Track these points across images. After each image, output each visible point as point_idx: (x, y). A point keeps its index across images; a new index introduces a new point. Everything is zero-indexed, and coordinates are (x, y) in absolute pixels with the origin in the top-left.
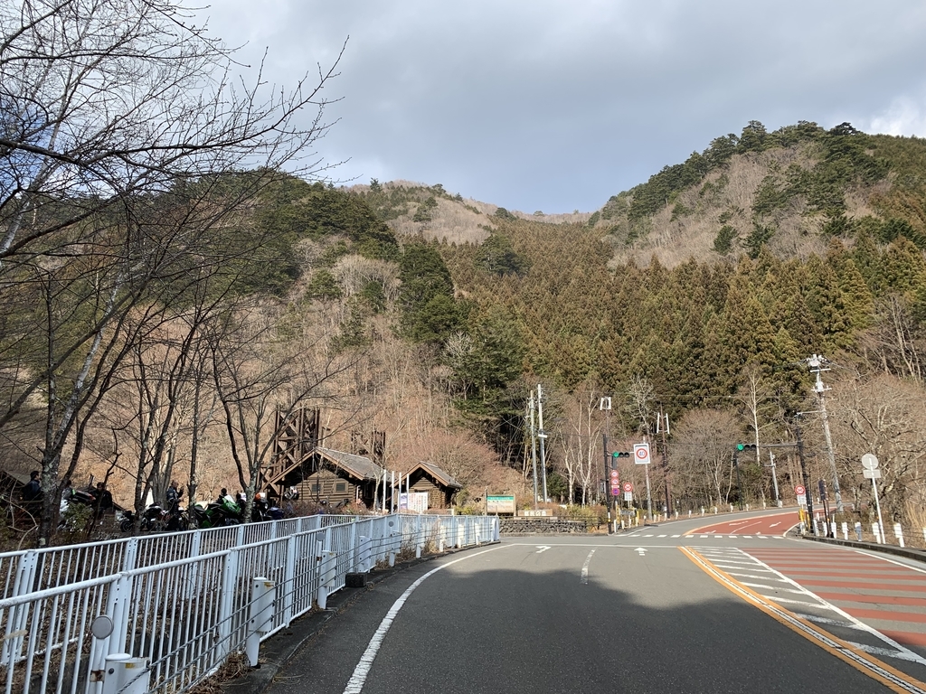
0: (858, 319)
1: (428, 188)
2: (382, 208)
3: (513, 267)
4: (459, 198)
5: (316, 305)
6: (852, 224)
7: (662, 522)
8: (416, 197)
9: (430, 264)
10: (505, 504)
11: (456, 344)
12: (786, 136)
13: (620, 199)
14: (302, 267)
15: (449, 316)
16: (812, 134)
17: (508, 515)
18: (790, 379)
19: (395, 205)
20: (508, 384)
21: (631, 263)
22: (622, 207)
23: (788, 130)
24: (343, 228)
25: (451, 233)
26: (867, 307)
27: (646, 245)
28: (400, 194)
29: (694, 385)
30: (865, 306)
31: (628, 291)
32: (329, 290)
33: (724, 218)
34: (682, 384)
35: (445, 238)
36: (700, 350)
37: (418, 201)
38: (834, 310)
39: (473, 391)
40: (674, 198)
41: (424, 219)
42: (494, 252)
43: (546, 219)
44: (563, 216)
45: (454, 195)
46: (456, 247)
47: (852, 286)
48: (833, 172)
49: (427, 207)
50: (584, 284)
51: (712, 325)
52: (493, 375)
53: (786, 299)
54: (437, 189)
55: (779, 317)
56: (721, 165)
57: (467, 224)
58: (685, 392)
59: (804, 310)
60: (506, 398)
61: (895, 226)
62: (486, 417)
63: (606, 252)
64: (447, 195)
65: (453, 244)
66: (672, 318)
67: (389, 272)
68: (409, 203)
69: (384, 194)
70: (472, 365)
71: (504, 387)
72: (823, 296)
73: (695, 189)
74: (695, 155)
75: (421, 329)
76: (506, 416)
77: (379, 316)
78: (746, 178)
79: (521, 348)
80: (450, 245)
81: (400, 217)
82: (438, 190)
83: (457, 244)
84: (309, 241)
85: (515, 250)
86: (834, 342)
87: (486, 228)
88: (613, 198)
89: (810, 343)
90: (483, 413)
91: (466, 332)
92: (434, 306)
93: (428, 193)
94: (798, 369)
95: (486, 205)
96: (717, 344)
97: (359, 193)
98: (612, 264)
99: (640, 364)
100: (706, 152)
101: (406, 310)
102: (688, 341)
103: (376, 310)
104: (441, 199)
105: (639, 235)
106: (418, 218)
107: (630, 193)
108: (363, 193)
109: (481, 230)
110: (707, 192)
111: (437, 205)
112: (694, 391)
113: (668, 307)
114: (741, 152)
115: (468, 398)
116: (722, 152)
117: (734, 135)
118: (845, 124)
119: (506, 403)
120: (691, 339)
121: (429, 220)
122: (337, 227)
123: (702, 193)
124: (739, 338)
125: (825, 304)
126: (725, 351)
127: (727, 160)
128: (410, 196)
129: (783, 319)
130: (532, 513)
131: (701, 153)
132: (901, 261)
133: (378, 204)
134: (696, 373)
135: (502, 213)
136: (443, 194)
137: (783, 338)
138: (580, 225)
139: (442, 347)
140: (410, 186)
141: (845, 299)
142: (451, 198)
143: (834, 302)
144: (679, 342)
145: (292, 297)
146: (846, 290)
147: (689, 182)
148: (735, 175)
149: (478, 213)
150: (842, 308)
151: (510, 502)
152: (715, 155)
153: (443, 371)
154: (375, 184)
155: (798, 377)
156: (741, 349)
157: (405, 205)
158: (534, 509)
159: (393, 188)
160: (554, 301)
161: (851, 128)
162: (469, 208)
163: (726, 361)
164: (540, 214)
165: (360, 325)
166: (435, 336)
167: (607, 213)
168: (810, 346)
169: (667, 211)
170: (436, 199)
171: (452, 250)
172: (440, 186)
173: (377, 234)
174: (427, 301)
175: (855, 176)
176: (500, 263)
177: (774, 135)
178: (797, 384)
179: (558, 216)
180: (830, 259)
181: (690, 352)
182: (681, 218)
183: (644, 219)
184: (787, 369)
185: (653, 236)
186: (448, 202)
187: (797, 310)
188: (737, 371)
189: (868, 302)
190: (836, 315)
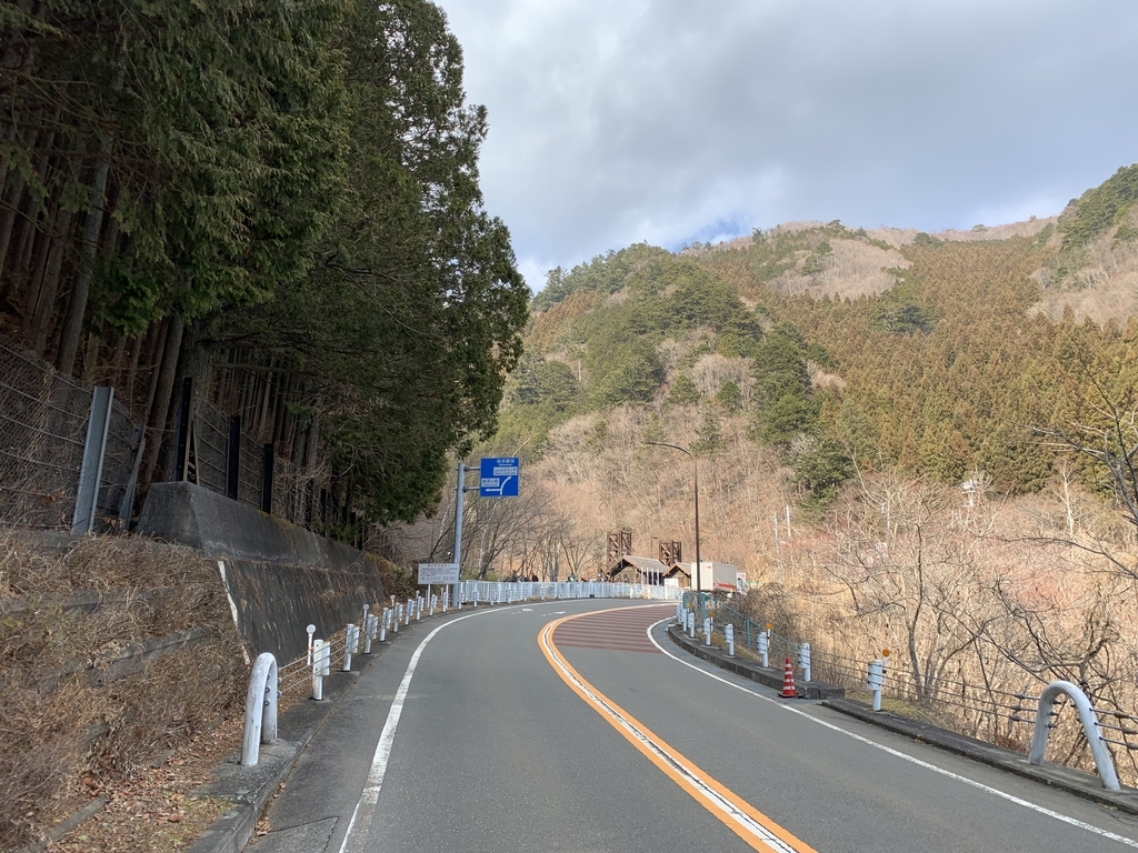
1: (822, 228)
2: (765, 264)
3: (918, 323)
4: (861, 233)
5: (677, 409)
8: (805, 243)
11: (802, 443)
14: (667, 368)
15: (795, 416)
19: (780, 258)
20: (846, 483)
24: (706, 319)
25: (845, 287)
28: (787, 241)
32: (688, 393)
35: (837, 293)
37: (808, 248)
41: (814, 271)
42: (893, 309)
43: (988, 236)
44: (1013, 228)
45: (855, 230)
46: (849, 303)
49: (818, 255)
54: (833, 226)
57: (868, 269)
64: (846, 232)
65: (847, 300)
68: (796, 253)
69: (768, 246)
77: (734, 416)
80: (843, 301)
81: (787, 272)
82: (835, 229)
83: (851, 299)
84: (672, 340)
85: (921, 300)
87: (892, 271)
88: (1073, 202)
92: (780, 407)
93: (822, 235)
95: (902, 233)
97: (739, 248)
103: (732, 410)
104: (837, 241)
106: (807, 271)
108: (743, 248)
109: (885, 275)
111: (831, 249)
121: (821, 271)
122: (701, 319)
128: (799, 242)
133: (761, 261)
135: (923, 239)
136: (841, 233)
138: (1029, 242)
139: (789, 447)
140: (800, 230)
142: (851, 236)
145: (657, 403)
149: (887, 248)
154: (758, 234)
157: (793, 256)
159: (779, 235)
162: (874, 243)
164: (981, 229)
165: (714, 429)
166: (783, 437)
170: (832, 240)
171: (845, 308)
172: (837, 222)
173: (739, 324)
174: (777, 400)
176: (900, 320)
179: (1007, 228)
186: (847, 243)
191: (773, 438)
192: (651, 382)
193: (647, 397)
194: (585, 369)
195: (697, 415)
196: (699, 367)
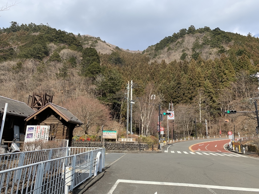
0: (231, 78)
1: (95, 38)
2: (81, 42)
3: (120, 62)
4: (105, 42)
5: (52, 63)
6: (226, 51)
7: (174, 143)
8: (91, 40)
9: (93, 53)
10: (112, 135)
11: (99, 79)
12: (201, 30)
13: (151, 47)
14: (50, 52)
15: (97, 69)
16: (208, 30)
17: (113, 140)
18: (209, 96)
19: (85, 41)
20: (117, 93)
21: (156, 62)
22: (152, 49)
23: (201, 29)
24: (65, 42)
25: (101, 51)
26: (233, 75)
27: (159, 58)
28: (87, 38)
29: (177, 96)
30: (233, 74)
31: (155, 69)
32: (57, 58)
33: (183, 51)
34: (173, 96)
35: (99, 52)
36: (180, 85)
37: (92, 41)
38: (223, 75)
39: (104, 95)
40: (168, 45)
41: (93, 46)
42: (114, 57)
43: (130, 52)
44: (134, 51)
45: (103, 41)
46: (103, 55)
47: (229, 68)
48: (217, 39)
49: (95, 43)
50: (141, 67)
51: (184, 78)
52: (111, 89)
53: (208, 71)
54: (98, 38)
55: (206, 76)
56: (182, 37)
57: (106, 49)
58: (175, 99)
59: (214, 74)
60: (115, 97)
61: (241, 51)
62: (108, 103)
63: (148, 60)
64: (101, 40)
65: (102, 54)
66: (170, 76)
67: (79, 55)
68: (89, 41)
69: (82, 38)
70: (104, 85)
71: (115, 93)
72: (220, 70)
73: (175, 43)
74: (175, 34)
75: (88, 73)
76: (115, 103)
77: (74, 68)
78: (189, 41)
79: (122, 81)
81: (86, 45)
83: (103, 54)
84: (53, 44)
85: (121, 57)
86: (223, 85)
87: (112, 51)
88: (149, 47)
89: (216, 85)
90: (107, 102)
91: (103, 75)
92: (92, 66)
94: (212, 93)
95: (113, 45)
96: (186, 83)
98: (150, 63)
99: (160, 89)
100: (178, 33)
101: (84, 67)
102: (176, 82)
105: (157, 55)
107: (154, 46)
109: (111, 51)
110: (178, 44)
111: (98, 43)
112: (178, 99)
113: (169, 73)
114: (188, 34)
115: (102, 97)
116: (183, 33)
117: (186, 29)
118: (218, 28)
119: (115, 99)
120: (177, 82)
121: (95, 46)
122: (63, 42)
123: (176, 44)
124: (194, 82)
125: (220, 73)
126: (188, 86)
127: (184, 36)
128: (90, 39)
129: (207, 77)
130: (125, 140)
131: (176, 33)
132: (244, 61)
134: (178, 92)
135: (117, 48)
137: (207, 83)
138: (139, 53)
139: (94, 79)
140: (90, 37)
141: (226, 72)
143: (223, 72)
144: (172, 83)
145: (44, 61)
146: (227, 69)
147: (172, 41)
148: (186, 39)
149: (110, 46)
150: (226, 75)
151: (114, 134)
152: (180, 34)
153: (94, 87)
154: (79, 35)
155: (212, 95)
156: (194, 85)
158: (126, 137)
159: (85, 36)
160: (132, 71)
161: (219, 29)
162: (107, 45)
163: (188, 89)
164: (128, 50)
165: (66, 70)
166: (92, 75)
167: (147, 51)
168: (216, 86)
169: (166, 49)
170: (98, 41)
171: (102, 55)
173: (77, 44)
174: (91, 64)
175: (223, 40)
176: (116, 60)
177: (198, 30)
178: (212, 98)
179: (133, 51)
180: (222, 59)
181: (177, 86)
182: (170, 51)
183: (159, 51)
184: (209, 93)
185: (161, 56)
186: (101, 42)
187: (212, 74)
188: (192, 93)
189: (234, 73)
190: (224, 76)
191: (89, 75)
192: (43, 55)
193: (40, 58)
194: (18, 49)
195: (60, 65)
196: (62, 52)
